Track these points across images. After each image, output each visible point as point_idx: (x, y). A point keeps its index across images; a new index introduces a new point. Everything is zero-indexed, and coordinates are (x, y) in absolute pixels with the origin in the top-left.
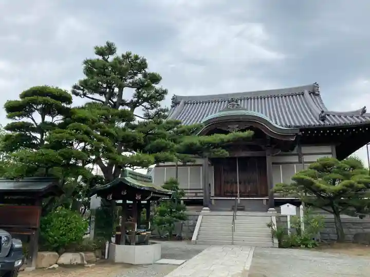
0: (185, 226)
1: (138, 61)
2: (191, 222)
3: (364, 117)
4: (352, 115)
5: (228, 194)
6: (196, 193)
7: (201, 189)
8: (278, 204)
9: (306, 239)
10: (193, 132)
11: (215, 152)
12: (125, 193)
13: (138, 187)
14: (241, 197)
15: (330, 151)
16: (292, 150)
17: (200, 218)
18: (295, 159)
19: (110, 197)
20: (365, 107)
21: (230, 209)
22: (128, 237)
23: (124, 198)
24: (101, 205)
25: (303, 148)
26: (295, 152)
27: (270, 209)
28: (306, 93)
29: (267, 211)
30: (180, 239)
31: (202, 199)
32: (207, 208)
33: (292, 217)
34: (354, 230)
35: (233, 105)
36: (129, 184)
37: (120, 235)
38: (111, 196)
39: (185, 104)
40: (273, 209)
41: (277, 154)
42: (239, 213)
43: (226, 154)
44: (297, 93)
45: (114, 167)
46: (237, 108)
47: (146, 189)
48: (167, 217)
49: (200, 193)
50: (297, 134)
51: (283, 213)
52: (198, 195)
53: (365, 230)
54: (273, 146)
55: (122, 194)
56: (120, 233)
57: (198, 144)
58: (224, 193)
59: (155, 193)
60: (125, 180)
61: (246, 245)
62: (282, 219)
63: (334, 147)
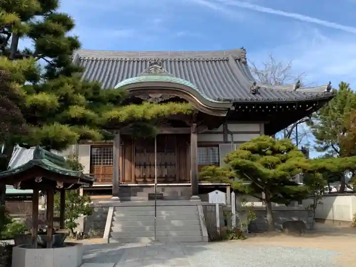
3: (297, 93)
5: (140, 180)
8: (203, 192)
12: (41, 181)
13: (60, 173)
15: (258, 130)
17: (111, 210)
18: (219, 138)
19: (18, 186)
20: (299, 82)
25: (228, 125)
26: (221, 129)
27: (193, 197)
28: (232, 62)
29: (190, 199)
35: (156, 69)
36: (47, 169)
38: (19, 184)
39: (80, 60)
40: (197, 197)
41: (203, 131)
42: (159, 202)
44: (221, 58)
46: (160, 72)
50: (229, 109)
51: (211, 201)
54: (199, 122)
55: (36, 181)
58: (136, 178)
62: (209, 208)
63: (263, 125)
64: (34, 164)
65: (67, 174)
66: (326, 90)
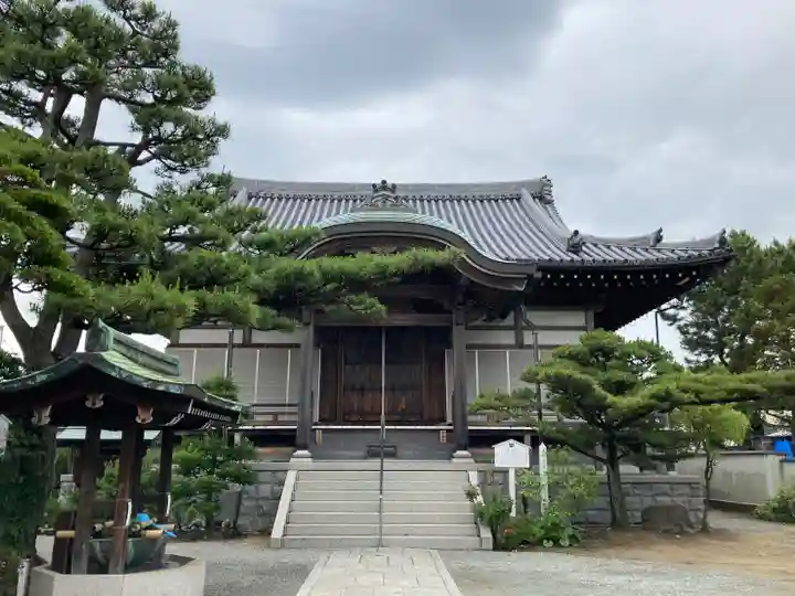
0: (250, 498)
1: (156, 25)
2: (265, 490)
3: (659, 251)
4: (634, 244)
5: (354, 419)
6: (275, 415)
7: (284, 405)
8: (483, 441)
9: (556, 526)
10: (292, 250)
11: (352, 302)
12: (99, 404)
13: (145, 385)
14: (388, 422)
15: (583, 323)
16: (504, 316)
17: (291, 478)
18: (508, 338)
19: (45, 417)
20: (661, 230)
21: (361, 453)
22: (97, 546)
23: (94, 422)
24: (8, 443)
26: (510, 320)
27: (459, 453)
28: (526, 195)
29: (451, 457)
30: (235, 533)
31: (295, 430)
32: (306, 452)
33: (519, 472)
34: (637, 499)
35: (386, 198)
36: (113, 374)
37: (71, 539)
38: (47, 412)
39: (250, 198)
40: (465, 453)
41: (476, 324)
42: (389, 463)
43: (379, 312)
44: (507, 196)
45: (59, 325)
46: (394, 205)
47: (173, 390)
48: (203, 476)
49: (283, 413)
50: (530, 277)
51: (499, 463)
52: (280, 418)
53: (659, 499)
54: (470, 303)
55: (89, 404)
56: (70, 533)
57: (317, 275)
58: (345, 414)
59: (199, 405)
60: (103, 360)
61: (414, 546)
63: (591, 314)
64: (80, 362)
65: (161, 388)
66: (717, 245)
